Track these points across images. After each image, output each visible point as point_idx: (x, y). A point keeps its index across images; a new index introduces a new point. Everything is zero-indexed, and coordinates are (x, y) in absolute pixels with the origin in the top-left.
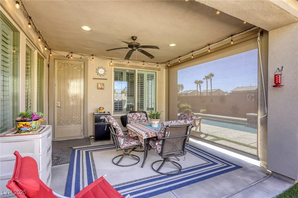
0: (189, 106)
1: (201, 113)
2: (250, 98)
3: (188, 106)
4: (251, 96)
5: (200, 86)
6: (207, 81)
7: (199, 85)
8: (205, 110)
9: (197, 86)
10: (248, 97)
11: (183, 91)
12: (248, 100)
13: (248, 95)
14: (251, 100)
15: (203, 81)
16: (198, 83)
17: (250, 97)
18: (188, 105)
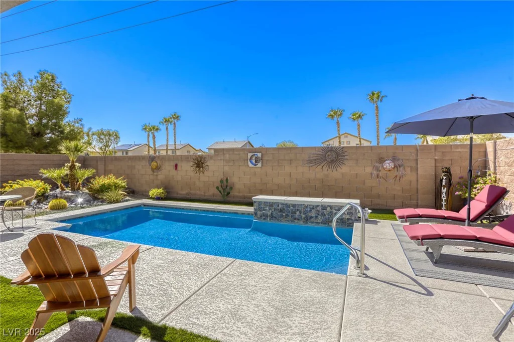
0: (120, 182)
1: (151, 198)
2: (254, 161)
3: (117, 181)
4: (256, 158)
5: (154, 137)
6: (167, 129)
7: (151, 136)
8: (161, 190)
9: (149, 135)
10: (249, 159)
11: (119, 145)
12: (251, 165)
13: (250, 155)
14: (255, 165)
15: (161, 127)
16: (151, 130)
17: (254, 158)
18: (117, 178)
